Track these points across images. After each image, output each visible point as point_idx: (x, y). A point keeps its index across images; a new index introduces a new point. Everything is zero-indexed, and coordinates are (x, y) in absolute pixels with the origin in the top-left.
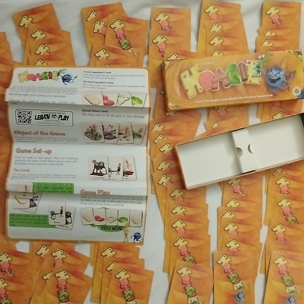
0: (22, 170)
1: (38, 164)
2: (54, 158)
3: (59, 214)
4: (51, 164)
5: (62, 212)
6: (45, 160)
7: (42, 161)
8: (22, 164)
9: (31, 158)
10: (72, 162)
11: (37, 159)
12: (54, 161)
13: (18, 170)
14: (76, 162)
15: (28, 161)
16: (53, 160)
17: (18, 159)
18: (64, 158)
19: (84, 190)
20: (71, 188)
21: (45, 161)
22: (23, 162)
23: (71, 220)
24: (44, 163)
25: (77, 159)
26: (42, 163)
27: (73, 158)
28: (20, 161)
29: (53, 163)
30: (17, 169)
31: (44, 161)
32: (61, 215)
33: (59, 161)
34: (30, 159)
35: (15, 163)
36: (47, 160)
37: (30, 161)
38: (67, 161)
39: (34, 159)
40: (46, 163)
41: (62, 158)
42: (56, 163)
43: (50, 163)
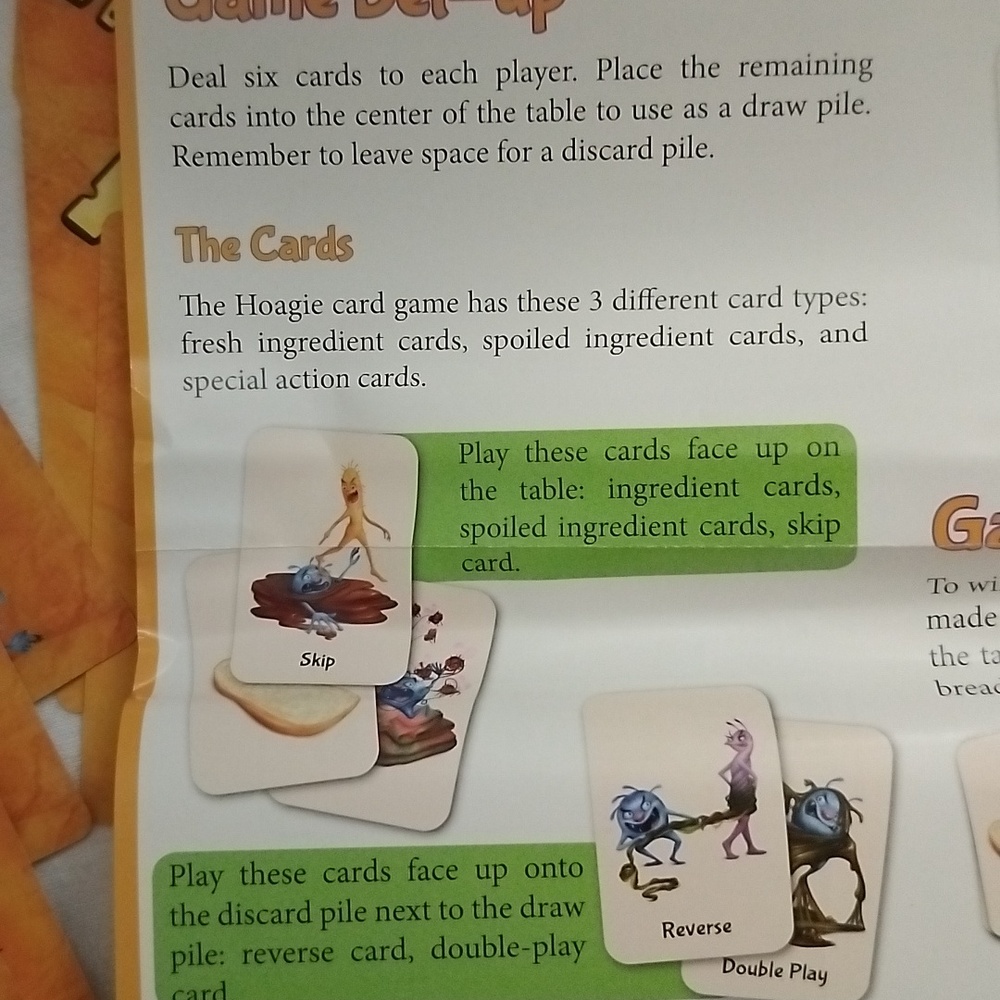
0: (268, 244)
1: (434, 158)
2: (604, 65)
3: (717, 818)
4: (574, 152)
5: (742, 802)
6: (501, 102)
7: (471, 114)
8: (253, 158)
9: (349, 77)
10: (811, 110)
11: (412, 94)
12: (605, 112)
13: (228, 250)
14: (856, 108)
15: (321, 116)
16: (585, 90)
17: (203, 100)
18: (711, 72)
19: (972, 501)
20: (820, 486)
21: (507, 116)
22: (259, 139)
23: (861, 895)
24: (489, 136)
25: (864, 69)
26: (473, 134)
27: (821, 67)
28: (222, 118)
29: (593, 131)
30: (219, 233)
31: (490, 114)
32: (743, 829)
33: (662, 112)
34: (332, 97)
35: (179, 155)
36: (517, 95)
37: (336, 119)
38: (755, 108)
39: (373, 95)
40: (521, 132)
41: (697, 68)
42: (629, 131)
43: (557, 134)
